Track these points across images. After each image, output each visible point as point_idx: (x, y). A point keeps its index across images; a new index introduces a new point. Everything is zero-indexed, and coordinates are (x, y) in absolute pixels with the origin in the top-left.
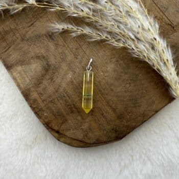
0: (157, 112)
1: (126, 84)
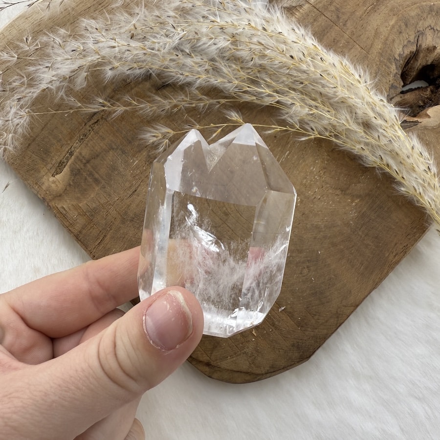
0: (357, 306)
1: (302, 269)
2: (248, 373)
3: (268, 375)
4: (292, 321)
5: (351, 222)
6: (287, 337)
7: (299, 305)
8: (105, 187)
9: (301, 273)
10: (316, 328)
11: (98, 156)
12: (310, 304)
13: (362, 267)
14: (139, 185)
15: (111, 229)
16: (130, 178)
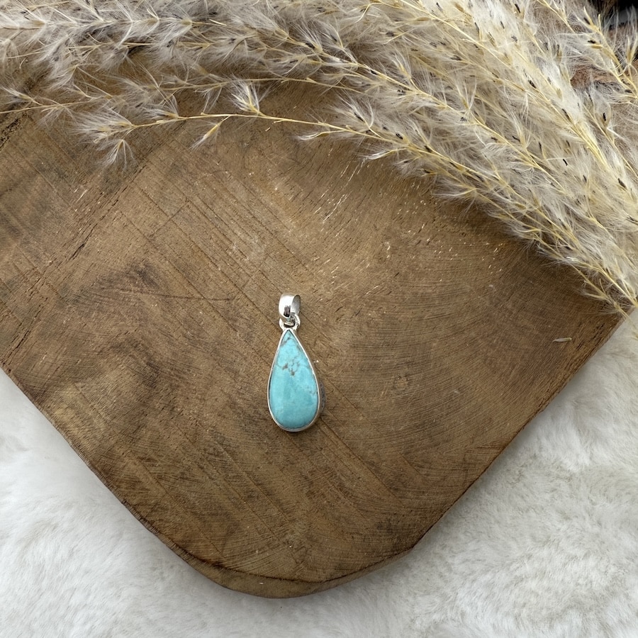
1: (395, 379)
2: (293, 580)
3: (333, 583)
4: (376, 480)
5: (492, 286)
6: (367, 511)
7: (392, 449)
8: (29, 242)
9: (394, 388)
10: (423, 492)
11: (16, 185)
12: (412, 446)
13: (513, 371)
14: (90, 235)
15: (39, 320)
16: (72, 222)
